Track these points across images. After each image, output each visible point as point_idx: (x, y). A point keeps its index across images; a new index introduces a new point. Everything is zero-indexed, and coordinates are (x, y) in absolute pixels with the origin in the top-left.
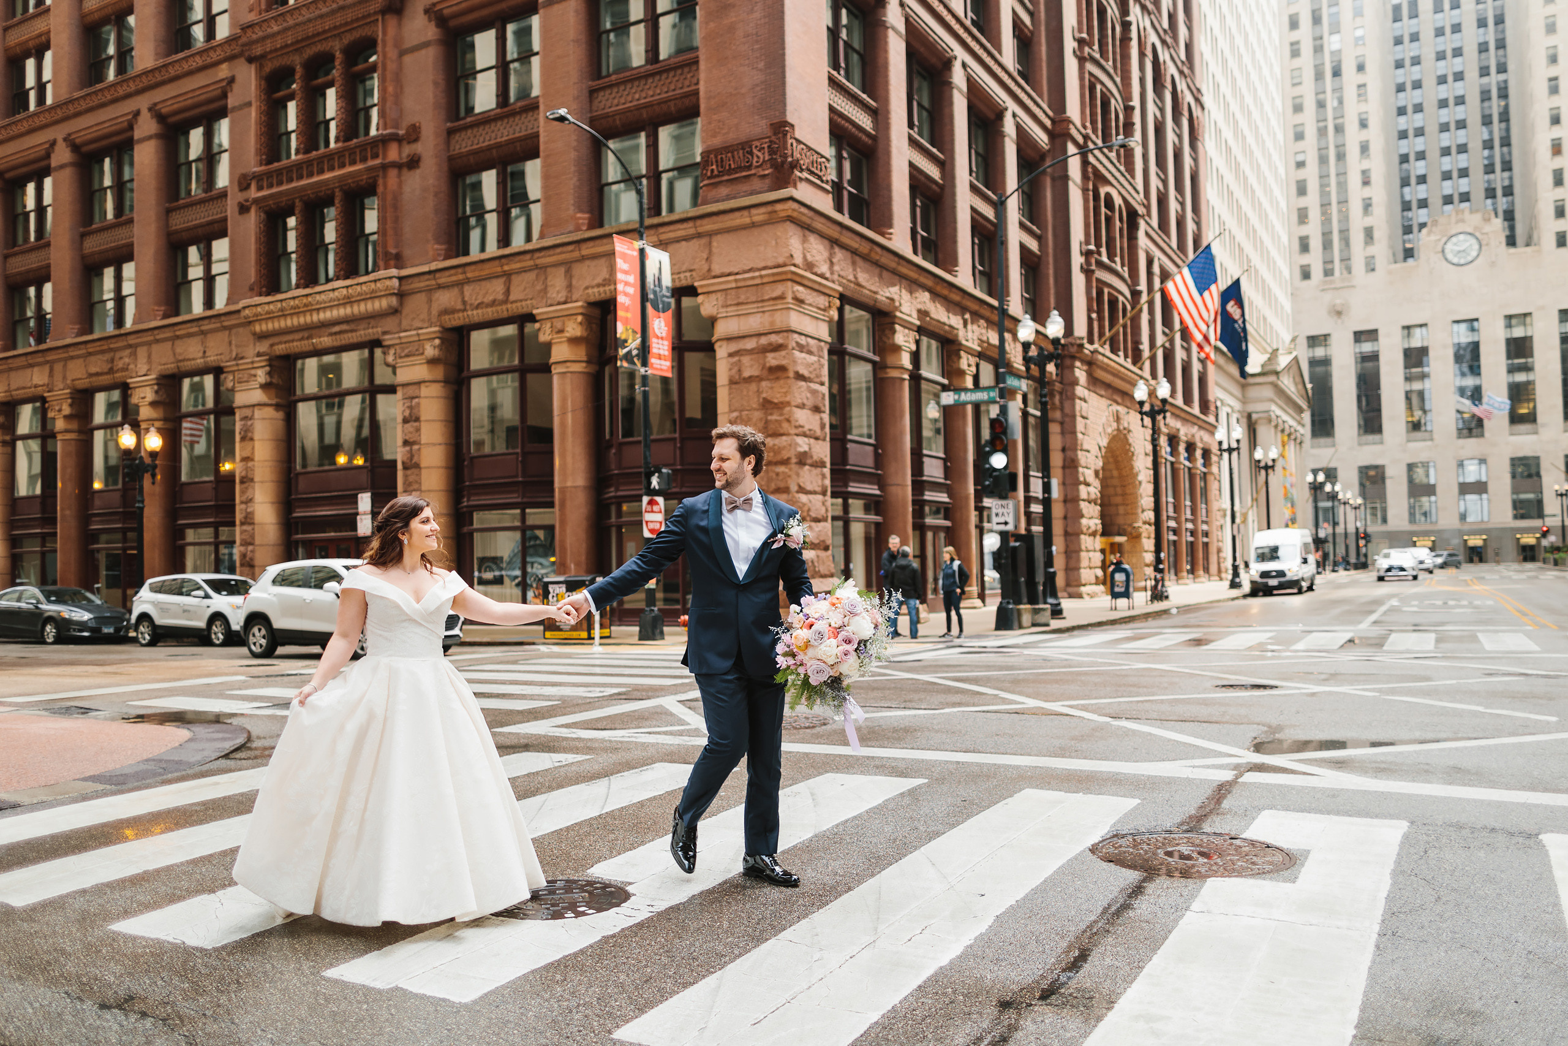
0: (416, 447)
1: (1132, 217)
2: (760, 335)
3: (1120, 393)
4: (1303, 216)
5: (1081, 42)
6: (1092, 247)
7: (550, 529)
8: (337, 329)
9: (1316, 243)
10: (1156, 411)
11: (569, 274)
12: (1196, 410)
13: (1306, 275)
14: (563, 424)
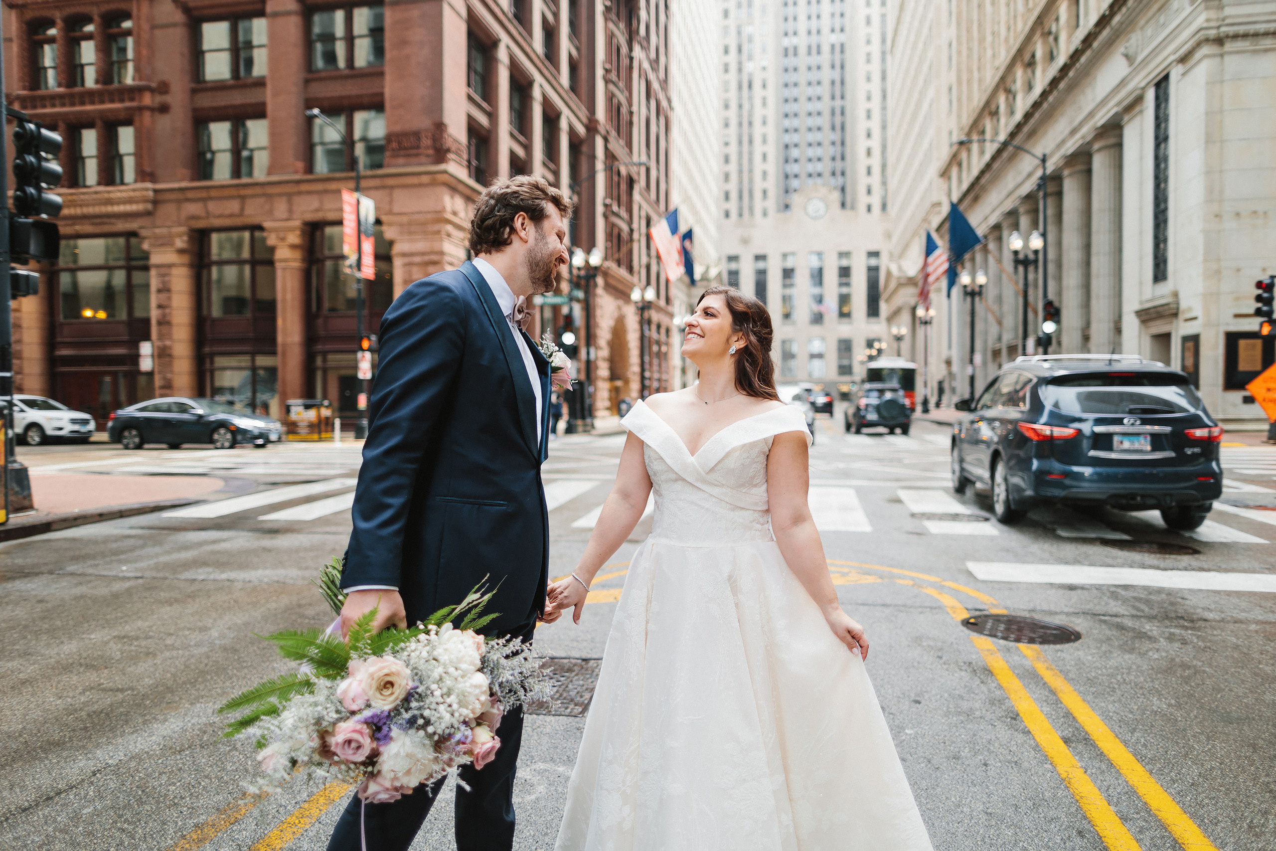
0: (167, 311)
1: (631, 182)
2: (423, 254)
3: (621, 293)
4: (727, 177)
5: (607, 71)
6: (608, 201)
7: (272, 372)
8: (98, 221)
9: (734, 196)
10: (644, 307)
11: (290, 202)
12: (662, 303)
13: (727, 215)
14: (284, 300)
